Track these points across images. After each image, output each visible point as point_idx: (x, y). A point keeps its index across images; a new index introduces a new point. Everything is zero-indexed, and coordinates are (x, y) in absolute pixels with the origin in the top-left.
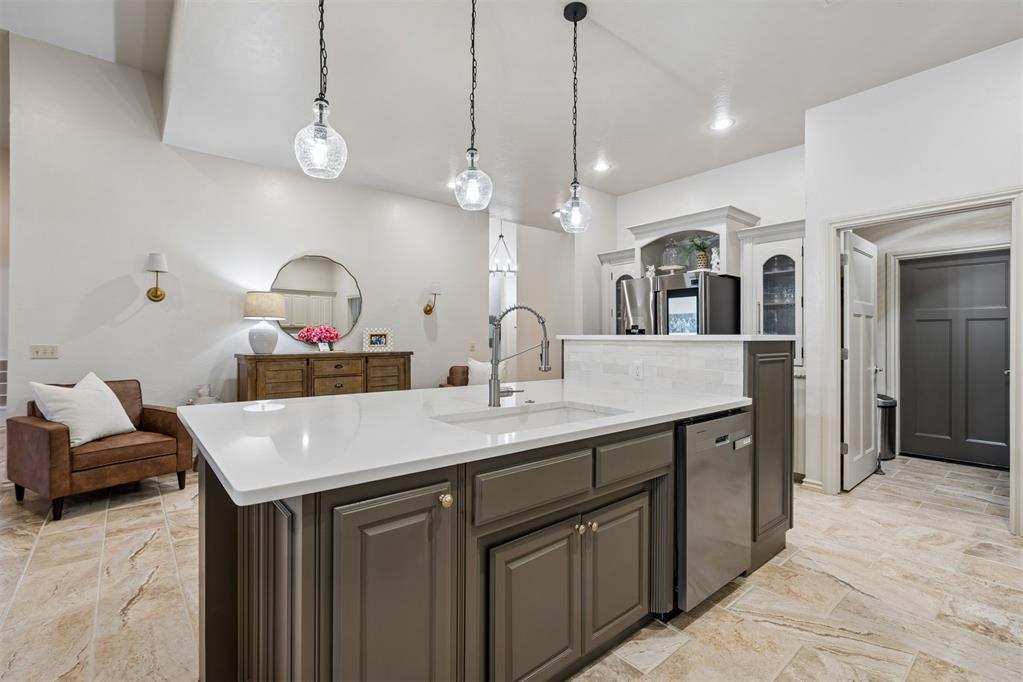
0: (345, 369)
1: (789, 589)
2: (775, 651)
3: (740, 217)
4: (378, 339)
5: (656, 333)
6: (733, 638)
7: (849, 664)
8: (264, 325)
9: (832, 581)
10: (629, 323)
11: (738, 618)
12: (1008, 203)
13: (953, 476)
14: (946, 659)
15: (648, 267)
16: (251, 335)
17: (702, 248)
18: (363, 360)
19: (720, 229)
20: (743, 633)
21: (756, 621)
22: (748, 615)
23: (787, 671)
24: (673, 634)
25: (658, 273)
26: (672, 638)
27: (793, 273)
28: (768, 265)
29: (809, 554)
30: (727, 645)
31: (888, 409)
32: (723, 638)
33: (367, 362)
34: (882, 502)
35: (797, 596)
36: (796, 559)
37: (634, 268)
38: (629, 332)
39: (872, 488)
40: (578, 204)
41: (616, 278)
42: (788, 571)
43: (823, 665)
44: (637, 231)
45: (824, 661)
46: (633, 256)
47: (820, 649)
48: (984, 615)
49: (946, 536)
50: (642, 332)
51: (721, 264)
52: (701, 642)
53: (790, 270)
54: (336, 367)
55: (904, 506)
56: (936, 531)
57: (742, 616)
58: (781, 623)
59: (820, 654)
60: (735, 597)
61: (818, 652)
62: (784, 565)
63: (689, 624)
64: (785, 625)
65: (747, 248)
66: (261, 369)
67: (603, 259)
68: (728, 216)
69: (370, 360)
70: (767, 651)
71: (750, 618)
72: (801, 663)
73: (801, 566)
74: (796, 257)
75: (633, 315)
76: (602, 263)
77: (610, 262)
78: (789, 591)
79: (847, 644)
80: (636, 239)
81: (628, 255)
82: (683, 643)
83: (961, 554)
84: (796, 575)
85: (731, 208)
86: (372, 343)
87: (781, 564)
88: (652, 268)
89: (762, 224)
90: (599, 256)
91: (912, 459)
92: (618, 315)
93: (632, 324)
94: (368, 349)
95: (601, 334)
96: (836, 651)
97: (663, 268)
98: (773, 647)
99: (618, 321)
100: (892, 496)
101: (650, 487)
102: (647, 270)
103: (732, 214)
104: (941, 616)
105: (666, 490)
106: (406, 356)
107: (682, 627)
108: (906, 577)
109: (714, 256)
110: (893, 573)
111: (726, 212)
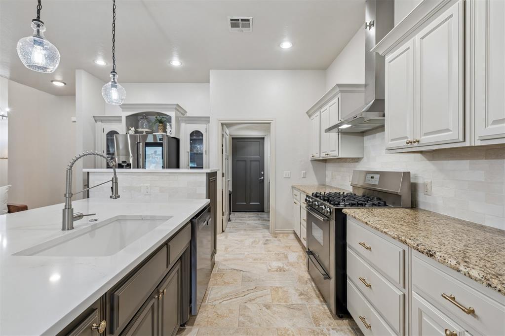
1: (224, 282)
2: (232, 313)
3: (180, 110)
6: (215, 317)
7: (256, 303)
9: (235, 271)
11: (212, 305)
12: (270, 123)
13: (249, 217)
14: (277, 286)
15: (130, 128)
17: (161, 122)
19: (172, 114)
20: (218, 312)
21: (220, 303)
22: (216, 302)
23: (240, 319)
24: (190, 330)
25: (136, 132)
26: (191, 333)
27: (202, 139)
28: (192, 134)
29: (224, 263)
30: (215, 322)
31: (230, 195)
32: (212, 319)
34: (236, 232)
35: (228, 283)
36: (221, 267)
37: (121, 128)
39: (230, 228)
40: (116, 87)
41: (107, 131)
42: (221, 274)
43: (249, 309)
44: (124, 107)
45: (249, 307)
46: (121, 120)
47: (246, 303)
48: (277, 265)
49: (257, 240)
50: (129, 166)
51: (171, 131)
52: (204, 326)
53: (201, 138)
55: (242, 232)
56: (254, 239)
57: (214, 303)
58: (229, 298)
59: (247, 305)
60: (207, 295)
62: (218, 271)
63: (195, 320)
64: (230, 299)
65: (183, 125)
67: (97, 119)
68: (176, 109)
70: (230, 314)
72: (242, 313)
73: (223, 269)
74: (203, 132)
76: (96, 121)
77: (102, 121)
78: (225, 283)
79: (252, 295)
80: (123, 111)
81: (118, 119)
82: (196, 332)
83: (263, 245)
84: (224, 274)
85: (178, 105)
87: (216, 272)
88: (133, 129)
89: (188, 115)
90: (94, 117)
91: (236, 213)
96: (250, 300)
97: (140, 130)
98: (231, 311)
100: (238, 230)
102: (129, 130)
103: (177, 108)
104: (269, 270)
107: (192, 324)
108: (254, 260)
109: (168, 127)
110: (251, 260)
111: (175, 107)
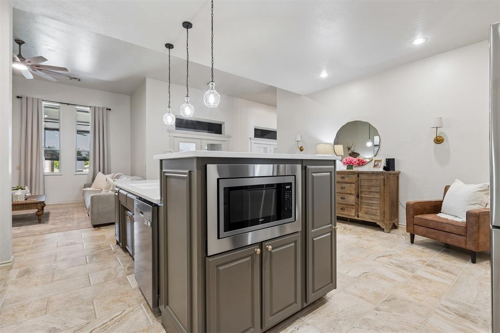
0: (346, 179)
2: (104, 308)
4: (378, 163)
11: (132, 306)
18: (356, 175)
21: (124, 311)
22: (131, 310)
23: (92, 307)
30: (120, 297)
32: (124, 297)
33: (358, 176)
43: (81, 319)
45: (83, 320)
54: (342, 178)
58: (115, 320)
59: (86, 321)
61: (88, 322)
69: (360, 176)
70: (106, 306)
71: (128, 310)
72: (91, 313)
86: (375, 166)
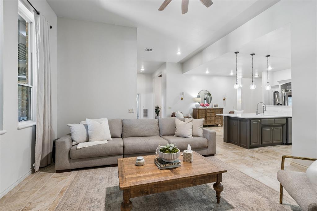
0: (211, 111)
4: (216, 106)
5: (285, 105)
8: (198, 104)
10: (277, 102)
16: (196, 105)
18: (214, 110)
25: (286, 91)
37: (279, 90)
38: (278, 105)
41: (274, 92)
44: (279, 82)
50: (281, 104)
66: (199, 111)
69: (216, 110)
75: (278, 101)
81: (278, 86)
86: (215, 106)
88: (284, 90)
92: (274, 100)
93: (278, 102)
94: (214, 108)
95: (269, 105)
99: (274, 102)
101: (283, 125)
102: (282, 90)
105: (285, 126)
106: (222, 109)
